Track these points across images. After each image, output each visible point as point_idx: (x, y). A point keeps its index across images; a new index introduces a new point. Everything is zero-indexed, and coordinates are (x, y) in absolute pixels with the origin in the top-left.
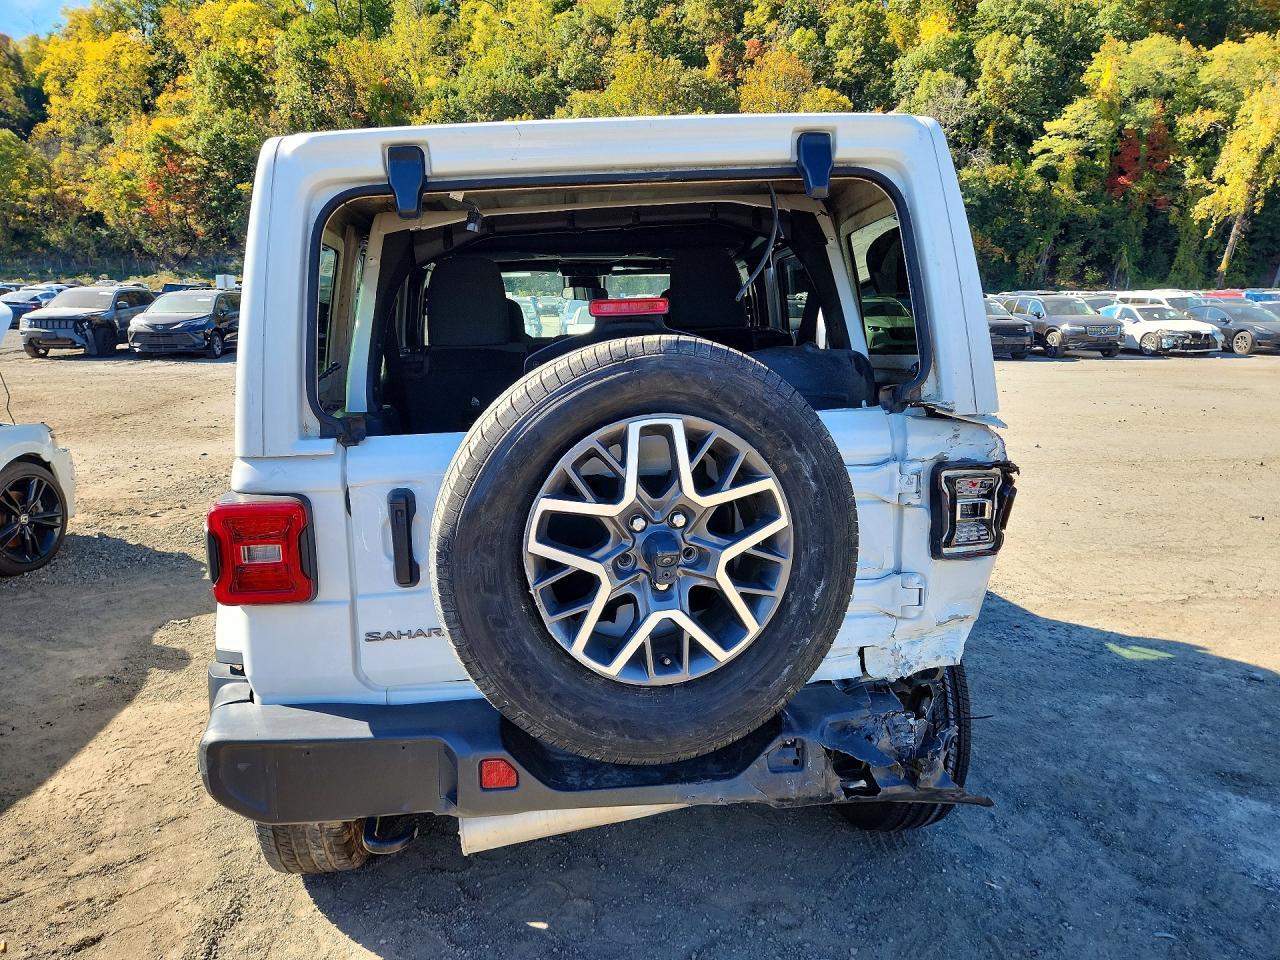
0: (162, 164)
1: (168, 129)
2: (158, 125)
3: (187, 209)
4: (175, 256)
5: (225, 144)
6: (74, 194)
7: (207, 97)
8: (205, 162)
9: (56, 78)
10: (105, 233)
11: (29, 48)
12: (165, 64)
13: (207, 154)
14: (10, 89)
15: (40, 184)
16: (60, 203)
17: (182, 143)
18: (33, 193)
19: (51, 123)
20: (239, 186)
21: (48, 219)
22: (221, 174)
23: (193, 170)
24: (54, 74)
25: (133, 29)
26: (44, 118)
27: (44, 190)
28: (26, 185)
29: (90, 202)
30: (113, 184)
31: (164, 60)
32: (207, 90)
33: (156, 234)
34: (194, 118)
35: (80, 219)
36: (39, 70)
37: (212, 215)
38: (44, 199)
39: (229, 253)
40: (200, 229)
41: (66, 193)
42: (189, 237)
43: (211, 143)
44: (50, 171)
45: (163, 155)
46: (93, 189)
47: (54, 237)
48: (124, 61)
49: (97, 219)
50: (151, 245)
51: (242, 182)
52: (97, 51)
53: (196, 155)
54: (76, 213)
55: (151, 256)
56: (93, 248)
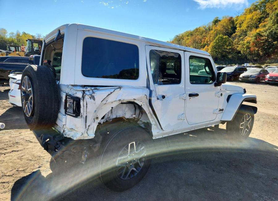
0: (256, 39)
1: (260, 31)
2: (258, 31)
3: (259, 49)
4: (254, 60)
5: (273, 33)
6: (236, 47)
7: (271, 22)
8: (266, 38)
9: (239, 24)
10: (240, 55)
11: (236, 19)
12: (263, 16)
13: (268, 36)
14: (230, 27)
15: (230, 46)
16: (233, 49)
17: (262, 34)
18: (228, 48)
19: (236, 33)
20: (274, 43)
21: (229, 53)
22: (270, 40)
23: (263, 40)
24: (239, 23)
25: (258, 10)
26: (235, 33)
27: (230, 47)
28: (227, 46)
29: (238, 49)
30: (244, 45)
31: (264, 16)
32: (272, 21)
33: (251, 55)
34: (267, 28)
35: (236, 52)
36: (236, 23)
37: (265, 50)
38: (230, 49)
39: (267, 58)
40: (261, 53)
41: (235, 47)
42: (258, 55)
43: (269, 33)
44: (233, 43)
45: (257, 37)
46: (240, 46)
47: (230, 56)
48: (254, 18)
49: (239, 52)
50: (249, 57)
51: (275, 41)
52: (249, 16)
53: (265, 36)
54: (235, 51)
55: (248, 60)
56: (237, 58)
